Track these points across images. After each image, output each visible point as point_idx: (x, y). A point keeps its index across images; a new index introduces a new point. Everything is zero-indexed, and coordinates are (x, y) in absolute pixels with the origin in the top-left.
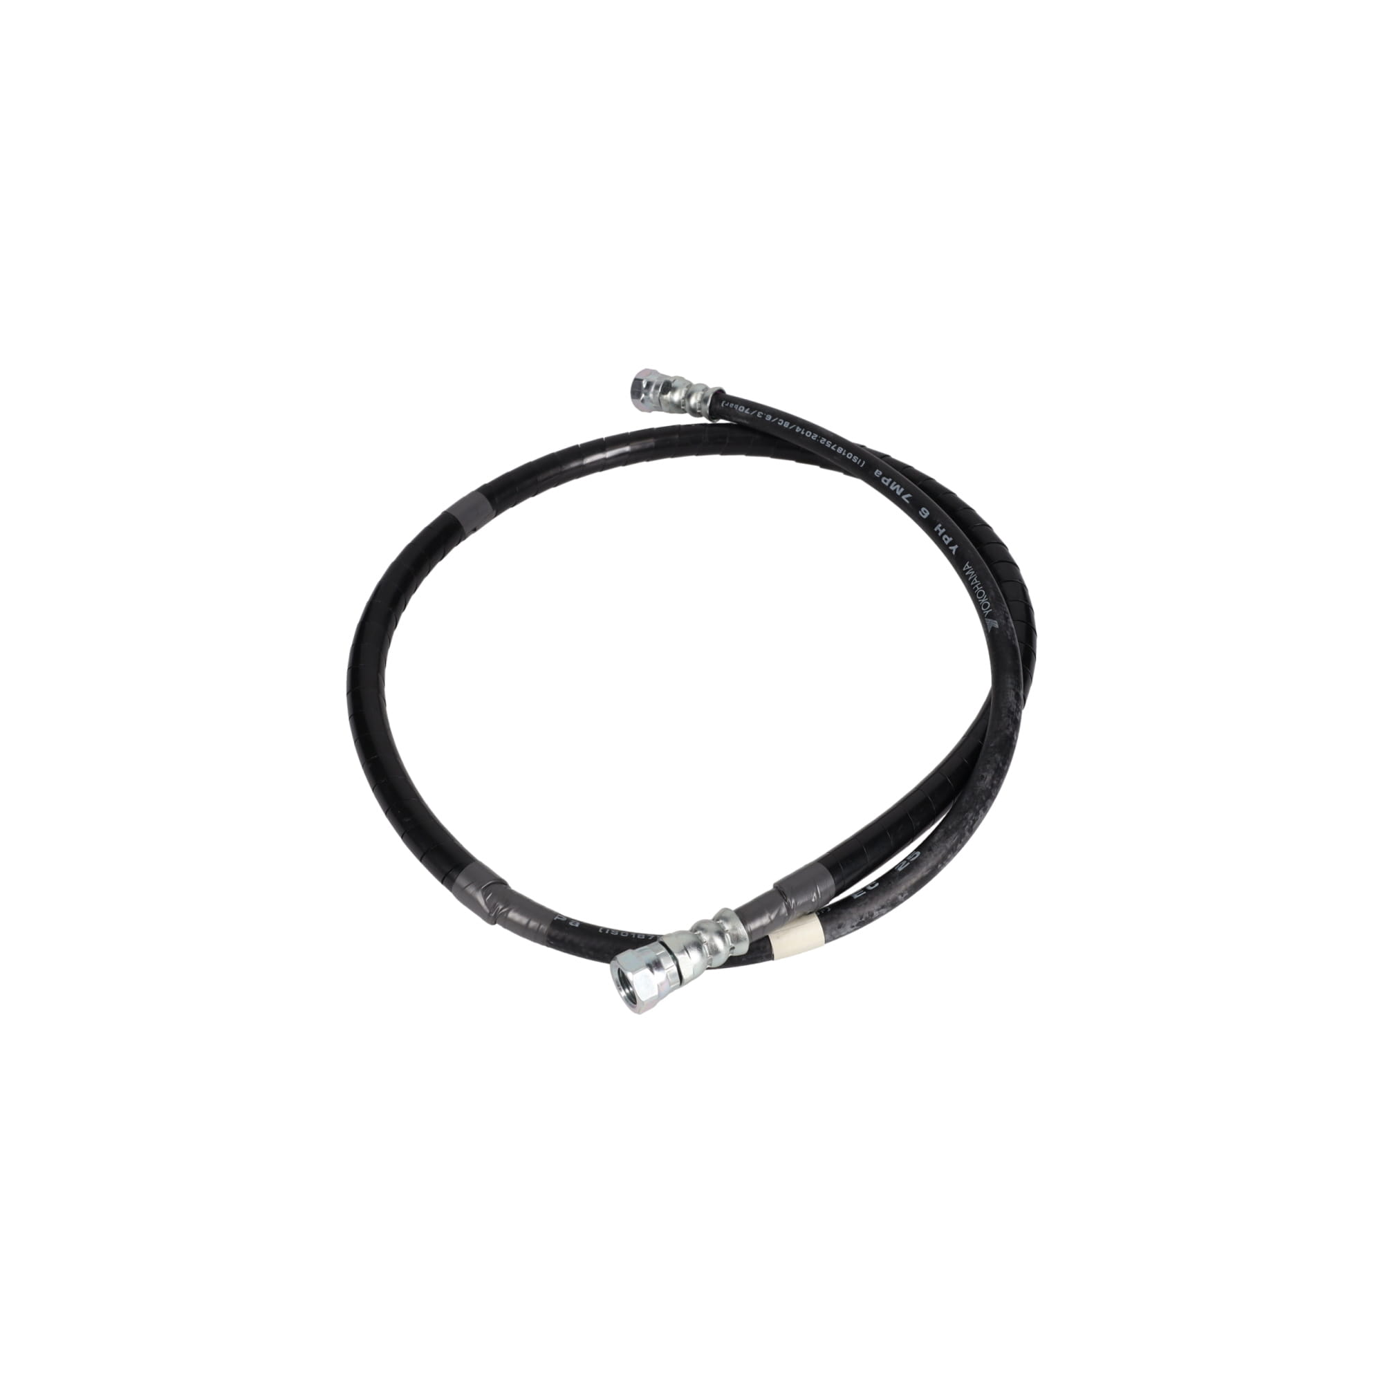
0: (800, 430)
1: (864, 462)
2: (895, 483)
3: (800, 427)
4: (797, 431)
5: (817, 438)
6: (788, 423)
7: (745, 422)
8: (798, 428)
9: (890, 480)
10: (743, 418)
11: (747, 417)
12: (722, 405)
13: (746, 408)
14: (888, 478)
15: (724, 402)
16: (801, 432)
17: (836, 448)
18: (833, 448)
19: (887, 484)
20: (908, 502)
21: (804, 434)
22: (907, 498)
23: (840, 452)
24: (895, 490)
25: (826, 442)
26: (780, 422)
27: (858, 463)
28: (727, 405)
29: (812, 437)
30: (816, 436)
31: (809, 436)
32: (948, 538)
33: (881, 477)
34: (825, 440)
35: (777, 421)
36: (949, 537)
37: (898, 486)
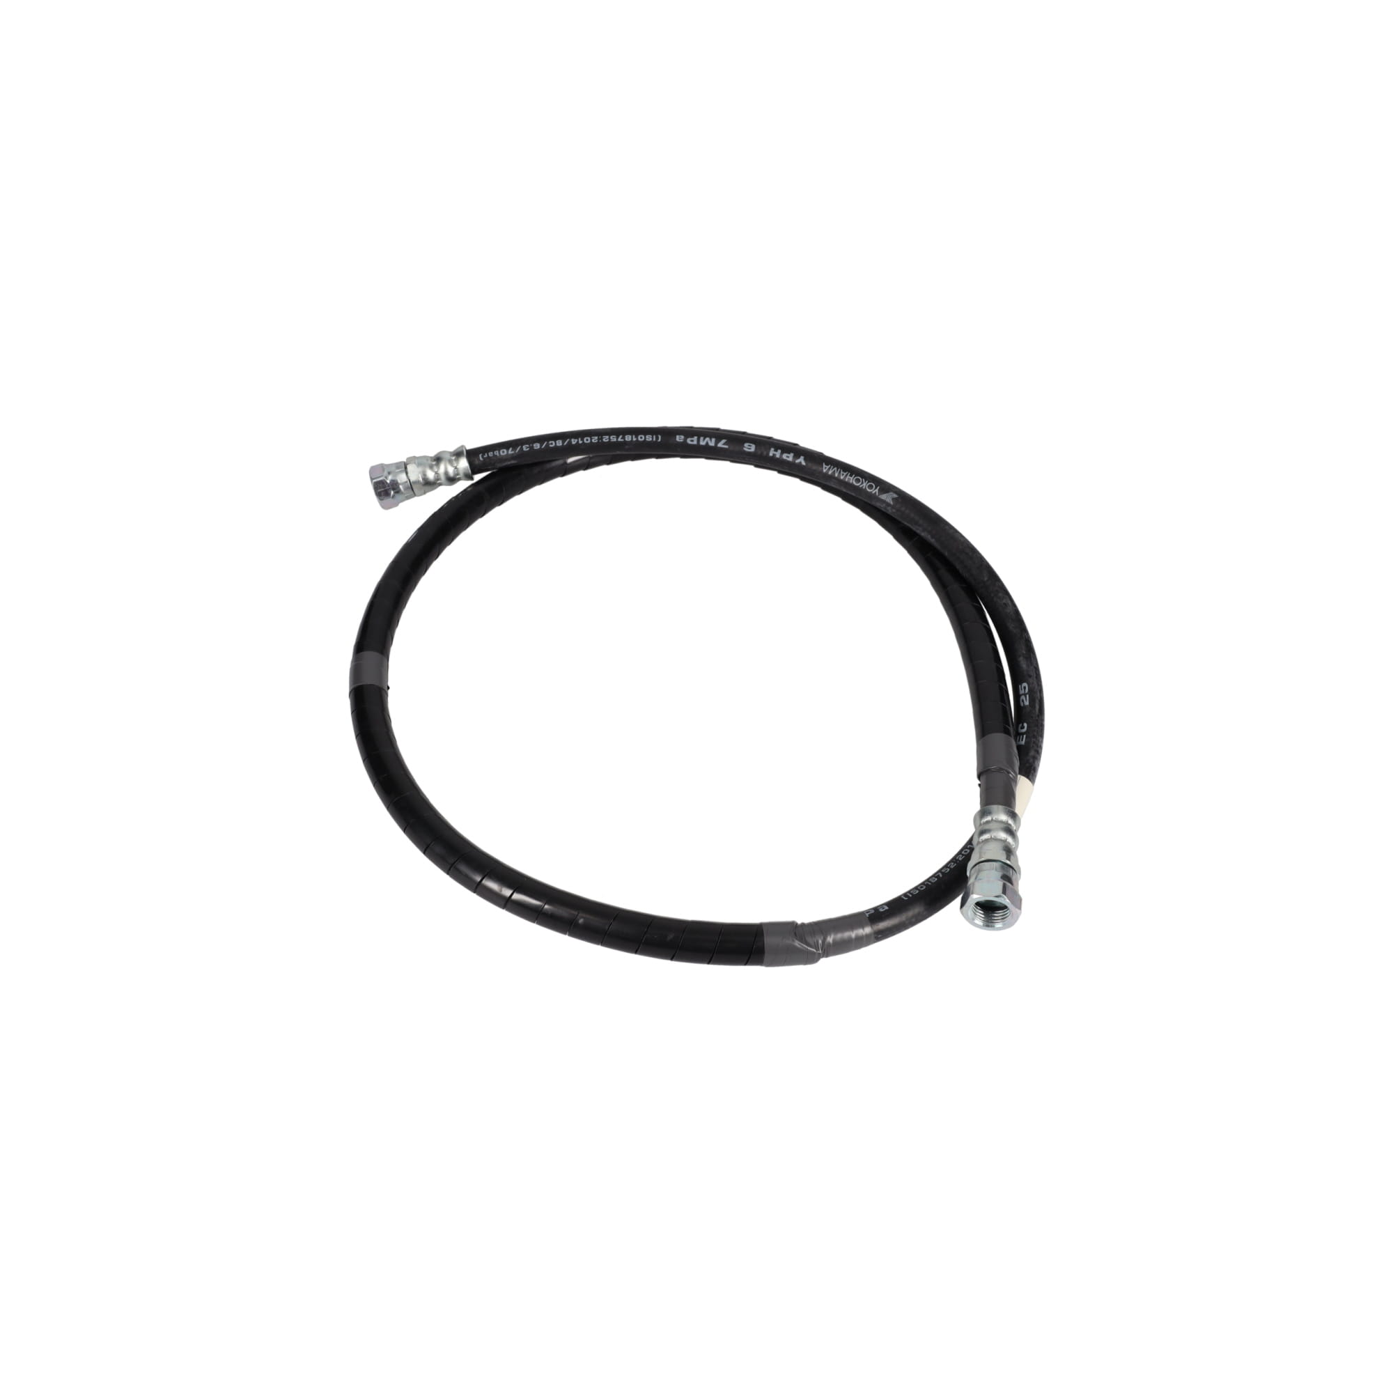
0: (576, 440)
1: (660, 437)
2: (702, 438)
3: (575, 438)
4: (573, 443)
5: (599, 439)
6: (561, 441)
7: (513, 462)
8: (573, 440)
9: (696, 438)
10: (509, 460)
11: (513, 457)
12: (481, 459)
13: (508, 449)
14: (693, 437)
15: (480, 455)
16: (578, 441)
17: (623, 438)
18: (620, 439)
19: (695, 443)
20: (726, 447)
21: (583, 442)
22: (724, 444)
23: (630, 439)
24: (707, 443)
25: (609, 439)
26: (552, 444)
27: (654, 439)
28: (486, 455)
29: (593, 441)
30: (596, 438)
31: (589, 441)
32: (788, 455)
33: (685, 440)
34: (607, 437)
35: (547, 445)
36: (789, 453)
37: (707, 439)
